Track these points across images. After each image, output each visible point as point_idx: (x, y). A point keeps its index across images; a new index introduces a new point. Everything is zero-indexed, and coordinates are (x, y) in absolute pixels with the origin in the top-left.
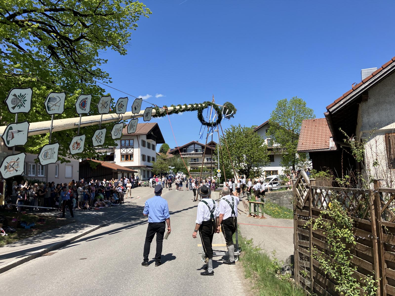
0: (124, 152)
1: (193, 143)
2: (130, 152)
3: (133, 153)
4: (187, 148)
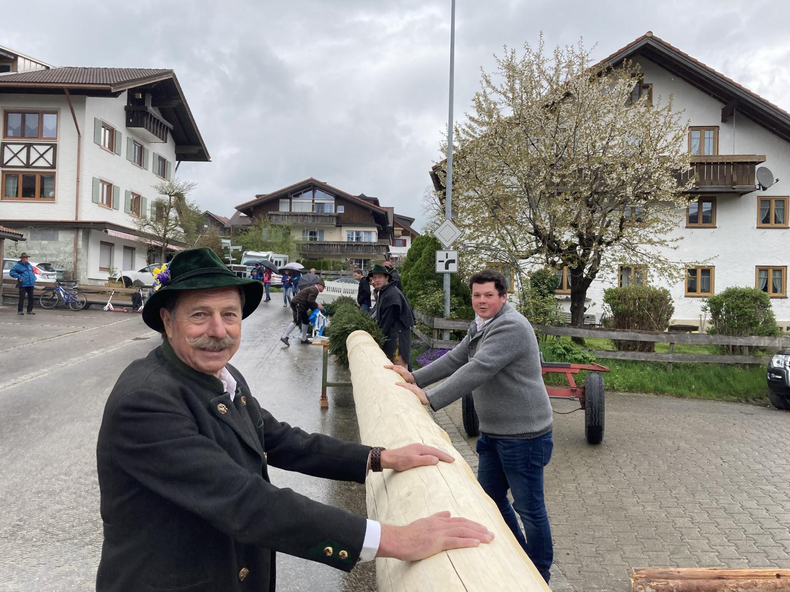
0: (15, 162)
1: (311, 186)
2: (41, 163)
3: (53, 166)
4: (291, 199)
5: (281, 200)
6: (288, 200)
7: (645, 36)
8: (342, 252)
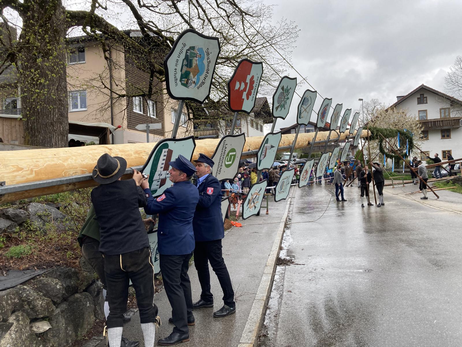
4: (295, 129)
5: (291, 130)
6: (294, 130)
7: (421, 86)
8: (319, 149)
